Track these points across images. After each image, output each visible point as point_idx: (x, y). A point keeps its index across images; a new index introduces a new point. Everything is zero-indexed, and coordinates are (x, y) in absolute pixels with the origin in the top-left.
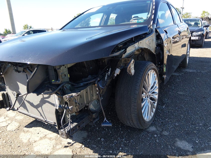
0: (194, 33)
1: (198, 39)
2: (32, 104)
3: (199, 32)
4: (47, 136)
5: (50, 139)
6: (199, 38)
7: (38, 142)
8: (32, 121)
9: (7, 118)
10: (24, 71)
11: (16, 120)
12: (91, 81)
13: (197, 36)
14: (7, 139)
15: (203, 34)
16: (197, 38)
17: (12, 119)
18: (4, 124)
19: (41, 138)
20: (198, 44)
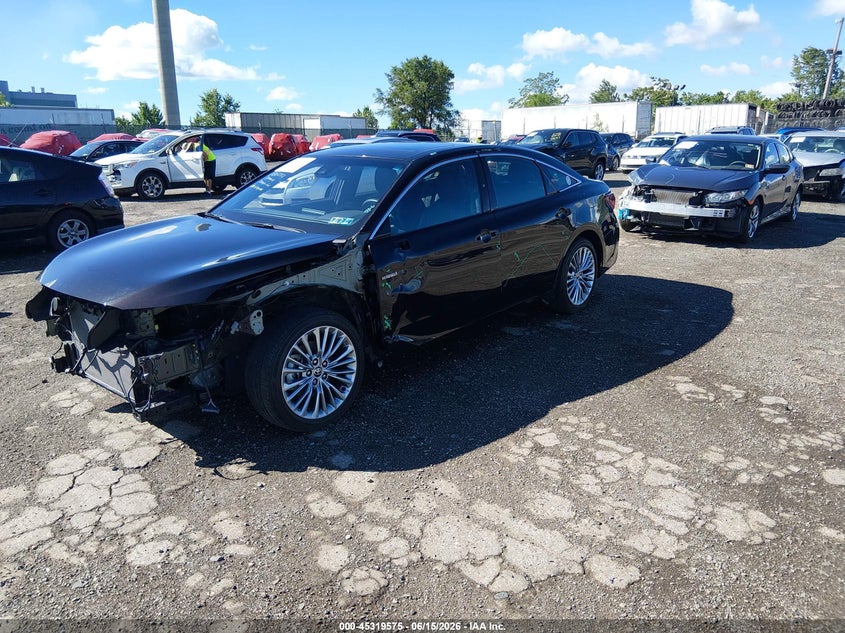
0: (711, 196)
1: (723, 216)
2: (107, 365)
3: (730, 191)
4: (134, 428)
5: (136, 432)
6: (726, 212)
7: (115, 435)
8: (119, 403)
9: (75, 394)
10: (95, 313)
11: (91, 399)
12: (190, 339)
13: (721, 205)
14: (67, 426)
15: (744, 200)
16: (720, 213)
17: (83, 396)
18: (67, 404)
19: (122, 430)
20: (727, 233)
